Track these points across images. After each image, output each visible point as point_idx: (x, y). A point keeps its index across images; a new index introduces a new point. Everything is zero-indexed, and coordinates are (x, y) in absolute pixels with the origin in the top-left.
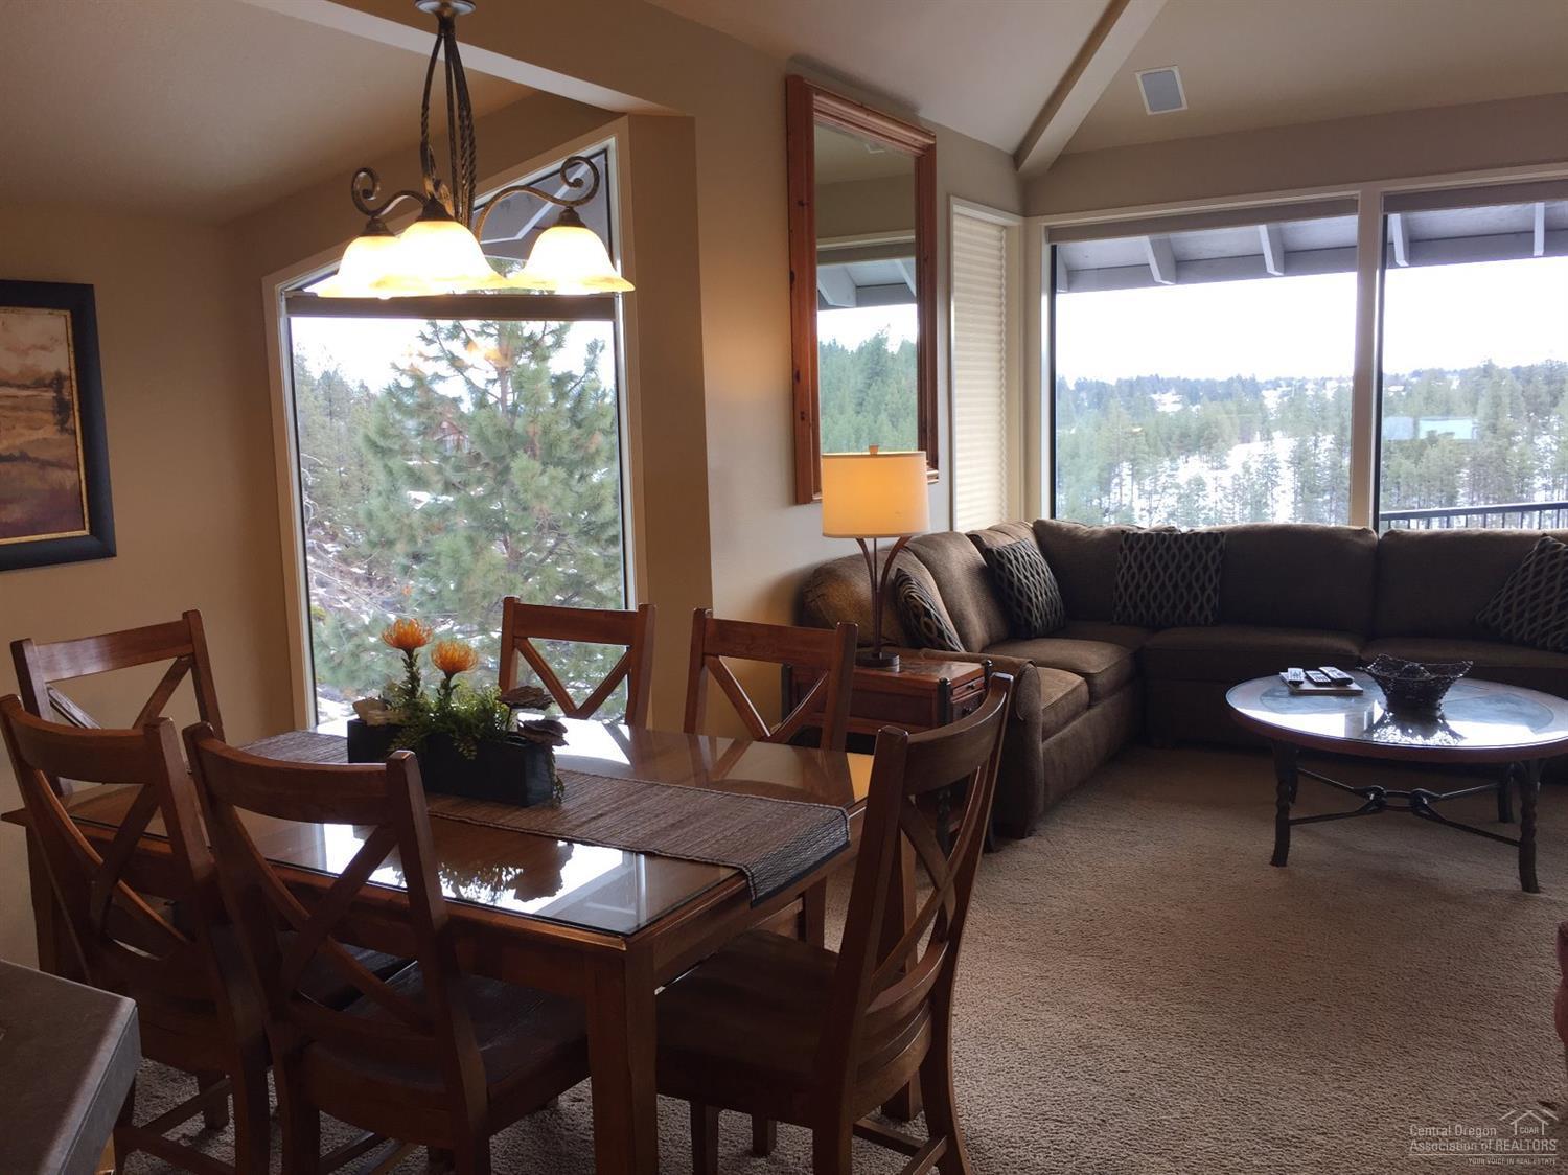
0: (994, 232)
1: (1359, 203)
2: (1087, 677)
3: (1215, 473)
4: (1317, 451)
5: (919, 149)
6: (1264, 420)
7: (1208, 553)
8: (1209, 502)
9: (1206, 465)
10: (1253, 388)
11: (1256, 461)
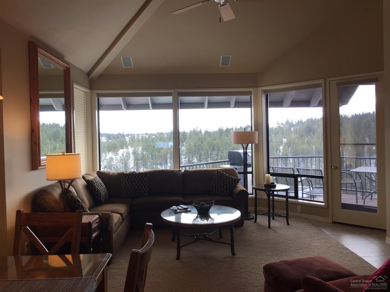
0: (82, 93)
1: (173, 93)
2: (121, 214)
3: (115, 156)
4: (138, 151)
5: (65, 68)
6: (126, 143)
7: (145, 178)
8: (114, 163)
9: (113, 154)
10: (123, 136)
11: (125, 153)
